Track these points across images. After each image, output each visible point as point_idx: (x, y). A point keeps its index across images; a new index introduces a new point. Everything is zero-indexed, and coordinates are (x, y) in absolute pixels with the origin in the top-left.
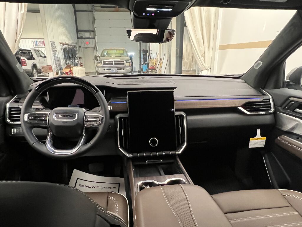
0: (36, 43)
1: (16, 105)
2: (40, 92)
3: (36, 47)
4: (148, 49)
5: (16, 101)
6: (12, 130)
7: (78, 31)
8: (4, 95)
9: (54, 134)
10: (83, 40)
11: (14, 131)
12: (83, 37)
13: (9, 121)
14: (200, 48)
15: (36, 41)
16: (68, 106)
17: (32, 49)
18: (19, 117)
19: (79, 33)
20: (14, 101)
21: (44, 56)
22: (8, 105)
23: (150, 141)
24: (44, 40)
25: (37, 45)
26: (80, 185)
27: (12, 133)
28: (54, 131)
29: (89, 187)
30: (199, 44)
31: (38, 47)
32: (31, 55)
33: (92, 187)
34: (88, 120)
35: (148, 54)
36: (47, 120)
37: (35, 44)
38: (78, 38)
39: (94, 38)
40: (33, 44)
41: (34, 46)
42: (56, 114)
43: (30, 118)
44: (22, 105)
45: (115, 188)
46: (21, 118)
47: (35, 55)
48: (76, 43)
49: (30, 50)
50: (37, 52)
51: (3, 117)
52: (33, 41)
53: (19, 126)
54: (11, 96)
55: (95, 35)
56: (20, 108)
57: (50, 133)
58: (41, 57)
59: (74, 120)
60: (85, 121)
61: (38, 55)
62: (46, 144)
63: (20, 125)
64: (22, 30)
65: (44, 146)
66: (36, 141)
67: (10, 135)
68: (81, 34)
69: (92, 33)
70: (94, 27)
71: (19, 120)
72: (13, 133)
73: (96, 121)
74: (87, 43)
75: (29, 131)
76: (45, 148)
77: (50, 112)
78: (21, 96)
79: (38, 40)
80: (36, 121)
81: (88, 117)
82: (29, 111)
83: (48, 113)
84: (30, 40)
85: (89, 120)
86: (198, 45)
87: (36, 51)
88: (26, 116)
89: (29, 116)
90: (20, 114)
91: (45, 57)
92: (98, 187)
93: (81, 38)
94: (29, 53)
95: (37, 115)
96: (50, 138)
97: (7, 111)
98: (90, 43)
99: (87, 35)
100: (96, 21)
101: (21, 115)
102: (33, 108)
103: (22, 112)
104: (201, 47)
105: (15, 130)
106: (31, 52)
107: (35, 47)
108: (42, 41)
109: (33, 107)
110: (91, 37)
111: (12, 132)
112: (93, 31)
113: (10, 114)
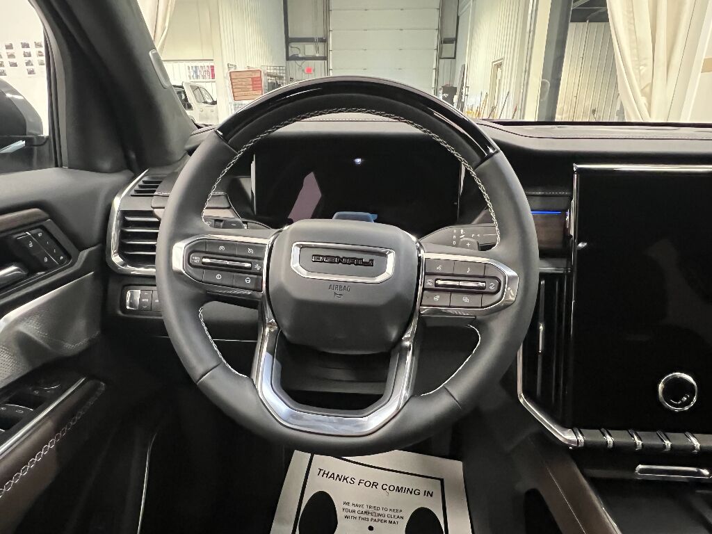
0: (196, 72)
1: (143, 204)
2: (238, 150)
3: (196, 80)
4: (457, 84)
5: (147, 190)
6: (129, 293)
7: (288, 41)
8: (107, 165)
9: (286, 334)
10: (299, 62)
11: (135, 296)
12: (300, 56)
13: (117, 259)
14: (641, 68)
15: (196, 67)
16: (331, 217)
17: (187, 84)
18: (153, 248)
19: (292, 44)
20: (137, 188)
21: (210, 101)
22: (117, 203)
23: (661, 386)
24: (212, 64)
25: (197, 77)
26: (322, 472)
27: (128, 307)
28: (286, 322)
29: (349, 480)
30: (638, 56)
31: (199, 80)
32: (183, 97)
33: (357, 481)
34: (436, 285)
35: (456, 98)
36: (261, 274)
37: (192, 74)
38: (288, 58)
39: (325, 58)
40: (188, 74)
41: (190, 79)
42: (302, 247)
43: (196, 259)
44: (166, 206)
45: (431, 496)
46: (160, 254)
47: (191, 99)
48: (284, 68)
49: (182, 87)
50: (197, 92)
51: (100, 245)
52: (189, 67)
53: (150, 280)
54: (130, 174)
55: (327, 51)
56: (156, 217)
57: (267, 330)
58: (206, 102)
59: (379, 279)
60: (424, 289)
61: (198, 99)
62: (254, 377)
63: (153, 277)
64: (167, 24)
65: (247, 383)
66: (214, 364)
67: (120, 313)
68: (295, 49)
69: (321, 46)
70: (327, 31)
71: (151, 260)
72: (131, 305)
73: (480, 291)
74: (309, 71)
75: (187, 315)
76: (249, 394)
77: (272, 238)
78: (161, 172)
79: (199, 64)
80: (218, 277)
81: (439, 269)
82: (190, 231)
83: (268, 242)
84: (182, 64)
85: (440, 282)
86: (636, 59)
87: (195, 89)
88: (180, 249)
89: (192, 250)
90: (154, 236)
91: (214, 103)
92: (375, 485)
93: (295, 58)
94: (179, 93)
95: (222, 248)
96: (271, 351)
97: (115, 223)
98: (314, 70)
99: (310, 50)
100: (332, 14)
101: (161, 243)
102: (207, 219)
103: (163, 232)
104: (645, 65)
105: (138, 293)
106: (185, 93)
107: (192, 80)
108: (208, 66)
109: (206, 212)
110: (317, 55)
111: (128, 301)
112: (324, 41)
113: (123, 236)
